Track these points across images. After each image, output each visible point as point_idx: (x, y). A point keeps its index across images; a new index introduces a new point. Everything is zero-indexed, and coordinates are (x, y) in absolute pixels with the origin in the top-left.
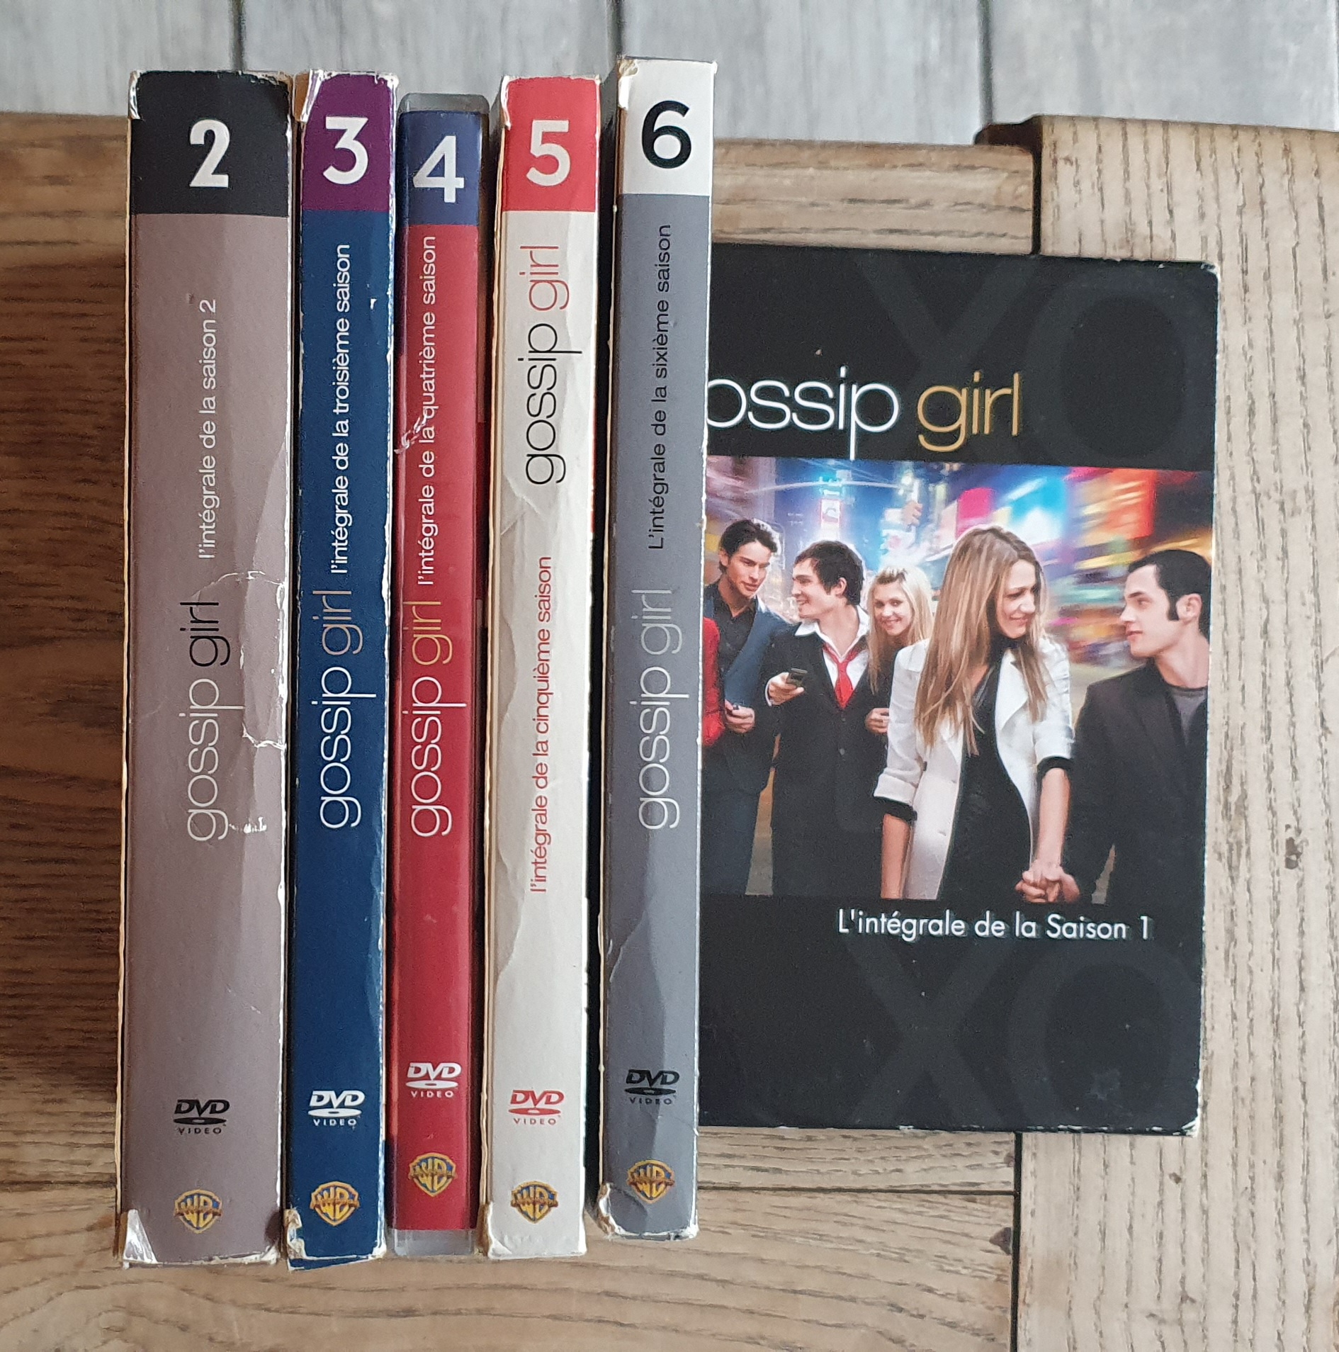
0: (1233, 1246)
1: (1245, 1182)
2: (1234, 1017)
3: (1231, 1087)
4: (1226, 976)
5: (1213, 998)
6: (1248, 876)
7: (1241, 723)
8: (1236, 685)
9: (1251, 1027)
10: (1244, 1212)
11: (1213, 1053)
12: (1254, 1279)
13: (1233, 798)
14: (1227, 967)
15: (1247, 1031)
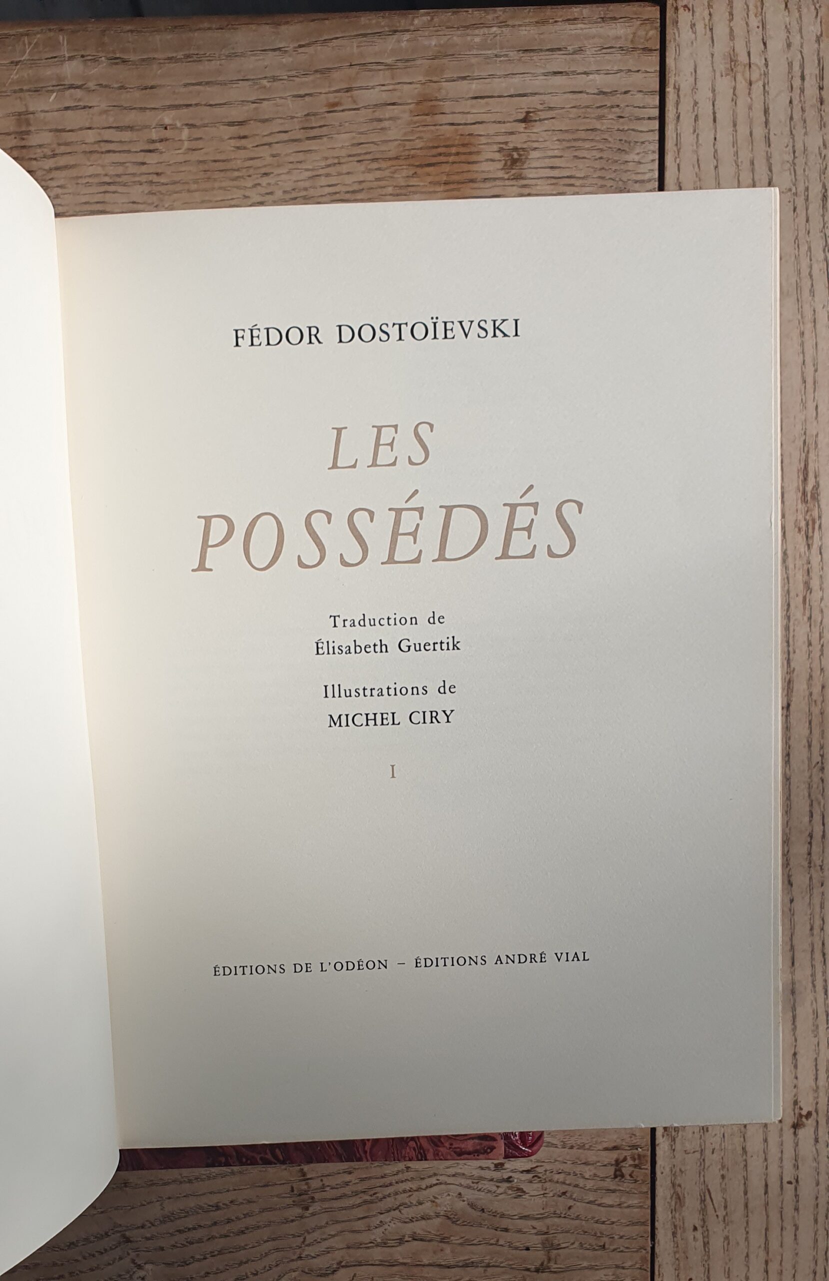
0: (808, 802)
1: (816, 758)
2: (810, 644)
3: (807, 693)
4: (804, 614)
5: (794, 630)
6: (820, 544)
7: (815, 433)
8: (811, 405)
9: (822, 650)
10: (816, 779)
11: (794, 669)
12: (824, 824)
13: (809, 488)
14: (804, 609)
15: (819, 654)
